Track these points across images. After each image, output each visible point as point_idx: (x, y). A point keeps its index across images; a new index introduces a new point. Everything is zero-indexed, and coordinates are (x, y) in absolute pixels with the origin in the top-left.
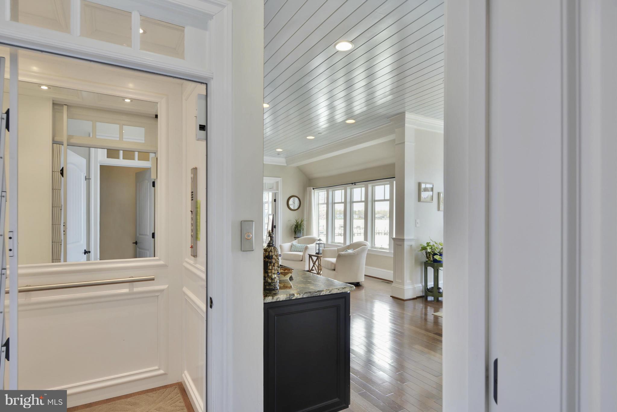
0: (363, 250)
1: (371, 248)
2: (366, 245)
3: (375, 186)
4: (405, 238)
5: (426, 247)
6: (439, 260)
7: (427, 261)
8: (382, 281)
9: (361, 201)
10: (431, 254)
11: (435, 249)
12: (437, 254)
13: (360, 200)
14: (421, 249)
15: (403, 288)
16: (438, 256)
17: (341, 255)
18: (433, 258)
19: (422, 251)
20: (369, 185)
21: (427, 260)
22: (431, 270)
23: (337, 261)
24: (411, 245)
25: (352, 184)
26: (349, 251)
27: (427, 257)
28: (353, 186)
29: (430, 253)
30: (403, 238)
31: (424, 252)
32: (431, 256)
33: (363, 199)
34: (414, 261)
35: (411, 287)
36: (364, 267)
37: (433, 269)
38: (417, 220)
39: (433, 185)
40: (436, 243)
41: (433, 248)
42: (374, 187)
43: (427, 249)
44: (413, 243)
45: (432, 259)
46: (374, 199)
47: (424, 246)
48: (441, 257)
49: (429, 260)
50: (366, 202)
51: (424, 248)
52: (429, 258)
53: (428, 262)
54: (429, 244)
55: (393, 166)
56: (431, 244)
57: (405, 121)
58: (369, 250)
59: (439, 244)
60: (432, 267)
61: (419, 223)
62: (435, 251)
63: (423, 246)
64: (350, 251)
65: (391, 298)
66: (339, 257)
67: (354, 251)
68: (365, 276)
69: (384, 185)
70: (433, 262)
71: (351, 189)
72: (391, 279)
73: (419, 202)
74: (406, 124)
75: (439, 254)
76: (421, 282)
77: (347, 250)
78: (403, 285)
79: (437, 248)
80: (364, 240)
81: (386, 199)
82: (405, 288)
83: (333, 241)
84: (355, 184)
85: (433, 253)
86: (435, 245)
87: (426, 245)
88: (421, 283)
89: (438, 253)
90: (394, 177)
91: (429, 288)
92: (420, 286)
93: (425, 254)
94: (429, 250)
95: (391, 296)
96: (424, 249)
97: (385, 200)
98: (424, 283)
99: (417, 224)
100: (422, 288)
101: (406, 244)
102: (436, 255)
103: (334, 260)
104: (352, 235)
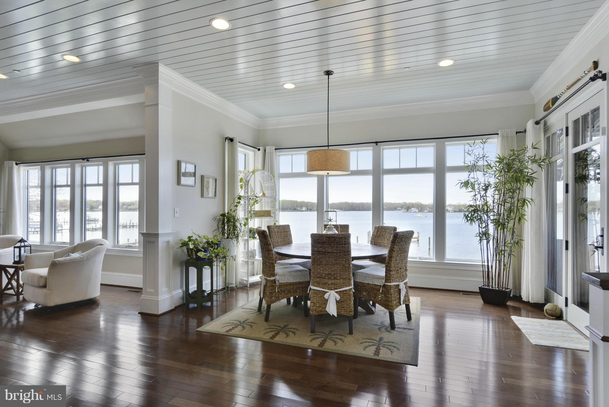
0: (97, 253)
1: (114, 247)
2: (102, 245)
3: (118, 164)
4: (160, 232)
5: (188, 242)
6: (204, 257)
7: (188, 260)
8: (128, 291)
9: (98, 185)
10: (193, 251)
11: (198, 244)
12: (202, 251)
13: (97, 183)
14: (181, 245)
15: (157, 299)
16: (202, 252)
17: (56, 263)
18: (196, 255)
19: (182, 248)
20: (109, 162)
21: (189, 258)
22: (193, 272)
23: (49, 272)
24: (168, 241)
25: (83, 159)
26: (73, 255)
27: (189, 255)
28: (85, 163)
29: (192, 249)
30: (157, 233)
31: (185, 248)
32: (194, 253)
33: (101, 182)
34: (171, 261)
35: (168, 296)
36: (101, 273)
37: (196, 270)
38: (175, 208)
39: (195, 166)
40: (199, 237)
41: (196, 242)
42: (117, 166)
43: (189, 244)
44: (171, 239)
45: (195, 257)
46: (117, 182)
47: (185, 241)
48: (205, 254)
49: (191, 258)
50: (105, 185)
51: (185, 244)
52: (192, 256)
53: (190, 261)
54: (191, 238)
55: (142, 139)
56: (194, 238)
57: (158, 75)
58: (108, 250)
59: (203, 238)
60: (195, 267)
61: (178, 213)
62: (199, 247)
63: (183, 241)
64: (76, 255)
65: (140, 315)
66: (54, 266)
67: (82, 254)
68: (103, 286)
69: (132, 163)
70: (197, 261)
71: (82, 167)
72: (141, 286)
73: (178, 185)
74: (159, 81)
75: (203, 251)
76: (181, 287)
77: (69, 255)
78: (157, 295)
79: (201, 243)
80: (103, 238)
81: (134, 182)
82: (159, 299)
83: (53, 240)
84: (88, 161)
85: (196, 250)
86: (198, 239)
87: (187, 240)
88: (181, 289)
89: (202, 248)
90: (144, 154)
91: (191, 293)
92: (179, 292)
93: (186, 251)
94: (191, 246)
95: (139, 313)
96: (184, 246)
97: (133, 184)
98: (185, 288)
99: (175, 213)
100: (182, 294)
101: (162, 241)
102: (200, 252)
103: (44, 271)
104: (84, 230)
